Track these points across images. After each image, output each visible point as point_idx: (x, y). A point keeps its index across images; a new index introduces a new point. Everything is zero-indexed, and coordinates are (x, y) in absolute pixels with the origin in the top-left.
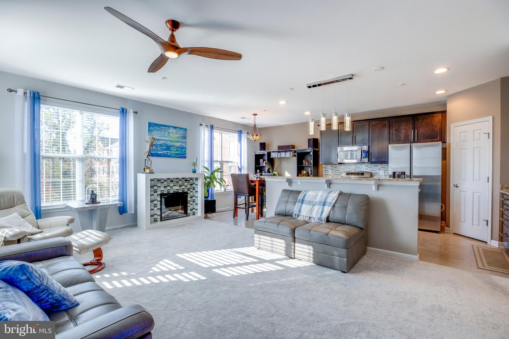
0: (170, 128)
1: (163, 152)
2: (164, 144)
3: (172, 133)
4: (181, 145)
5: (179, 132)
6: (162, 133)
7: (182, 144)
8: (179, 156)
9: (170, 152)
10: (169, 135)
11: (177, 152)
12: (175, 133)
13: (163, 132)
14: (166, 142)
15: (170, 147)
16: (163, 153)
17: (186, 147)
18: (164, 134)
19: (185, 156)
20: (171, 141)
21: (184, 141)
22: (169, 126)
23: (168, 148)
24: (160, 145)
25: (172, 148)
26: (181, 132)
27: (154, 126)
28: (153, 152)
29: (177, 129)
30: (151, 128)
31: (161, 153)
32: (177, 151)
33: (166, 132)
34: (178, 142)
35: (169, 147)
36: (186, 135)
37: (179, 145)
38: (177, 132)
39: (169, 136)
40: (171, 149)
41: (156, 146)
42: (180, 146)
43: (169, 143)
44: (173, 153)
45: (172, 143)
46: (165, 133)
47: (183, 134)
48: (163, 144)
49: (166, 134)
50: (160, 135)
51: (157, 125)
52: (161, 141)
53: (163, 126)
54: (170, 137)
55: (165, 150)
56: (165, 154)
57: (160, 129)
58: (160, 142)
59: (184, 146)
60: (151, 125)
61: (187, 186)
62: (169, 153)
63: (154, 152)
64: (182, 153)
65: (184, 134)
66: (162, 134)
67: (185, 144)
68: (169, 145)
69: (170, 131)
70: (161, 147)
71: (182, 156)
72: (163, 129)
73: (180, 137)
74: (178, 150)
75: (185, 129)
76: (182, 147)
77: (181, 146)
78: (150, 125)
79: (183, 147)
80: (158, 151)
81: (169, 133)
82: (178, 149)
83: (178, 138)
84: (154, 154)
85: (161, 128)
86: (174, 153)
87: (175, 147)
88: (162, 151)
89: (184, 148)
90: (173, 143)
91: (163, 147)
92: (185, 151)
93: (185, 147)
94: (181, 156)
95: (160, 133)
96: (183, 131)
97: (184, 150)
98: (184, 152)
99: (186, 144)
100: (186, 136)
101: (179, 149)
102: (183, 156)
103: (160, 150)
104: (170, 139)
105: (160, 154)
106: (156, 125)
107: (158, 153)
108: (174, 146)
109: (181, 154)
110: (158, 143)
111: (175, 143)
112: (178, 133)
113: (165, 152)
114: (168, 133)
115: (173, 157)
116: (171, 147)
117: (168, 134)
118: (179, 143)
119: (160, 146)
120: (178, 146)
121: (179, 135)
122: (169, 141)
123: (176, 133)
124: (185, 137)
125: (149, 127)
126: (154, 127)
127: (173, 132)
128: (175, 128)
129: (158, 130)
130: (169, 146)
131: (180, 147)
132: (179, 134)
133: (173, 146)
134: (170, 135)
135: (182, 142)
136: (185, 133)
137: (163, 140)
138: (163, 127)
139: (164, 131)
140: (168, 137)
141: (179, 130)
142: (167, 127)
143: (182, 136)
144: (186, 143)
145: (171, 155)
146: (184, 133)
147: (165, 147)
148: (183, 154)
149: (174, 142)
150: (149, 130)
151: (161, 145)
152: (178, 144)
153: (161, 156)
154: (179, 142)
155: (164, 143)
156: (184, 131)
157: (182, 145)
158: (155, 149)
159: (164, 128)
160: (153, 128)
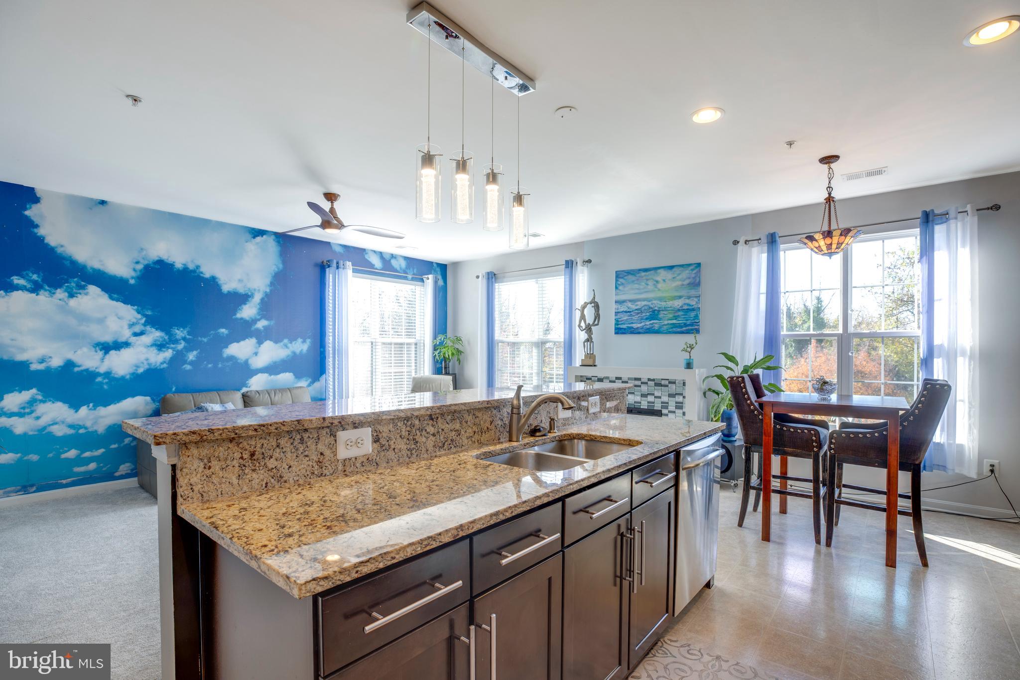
0: (659, 271)
1: (643, 324)
2: (646, 308)
3: (662, 281)
4: (685, 304)
5: (679, 274)
6: (640, 285)
7: (687, 301)
8: (679, 330)
9: (658, 321)
10: (656, 287)
11: (674, 321)
12: (669, 280)
13: (643, 284)
14: (650, 303)
15: (659, 311)
16: (643, 326)
17: (700, 306)
18: (645, 288)
19: (696, 327)
20: (661, 299)
21: (693, 292)
22: (656, 269)
23: (654, 314)
24: (636, 311)
25: (664, 314)
26: (686, 273)
27: (626, 276)
28: (624, 326)
29: (674, 269)
30: (621, 280)
31: (639, 325)
32: (676, 318)
33: (650, 283)
34: (677, 299)
35: (656, 312)
36: (700, 277)
37: (680, 305)
38: (676, 275)
39: (657, 289)
40: (661, 316)
41: (629, 314)
42: (682, 307)
43: (657, 305)
44: (665, 325)
45: (663, 304)
46: (647, 285)
47: (689, 278)
48: (643, 308)
49: (649, 287)
50: (637, 291)
51: (632, 273)
52: (639, 303)
53: (644, 272)
54: (659, 290)
55: (647, 319)
56: (648, 327)
57: (638, 280)
58: (637, 305)
59: (692, 306)
60: (621, 276)
61: (660, 397)
62: (656, 324)
63: (626, 325)
64: (688, 322)
65: (693, 278)
66: (642, 287)
67: (696, 300)
68: (656, 308)
69: (659, 279)
70: (639, 315)
71: (687, 328)
72: (644, 278)
73: (683, 285)
74: (678, 316)
75: (695, 265)
76: (688, 309)
77: (686, 307)
78: (619, 275)
79: (691, 308)
80: (632, 323)
81: (657, 282)
82: (676, 314)
83: (677, 288)
84: (625, 329)
85: (639, 277)
86: (668, 324)
87: (670, 311)
88: (641, 323)
89: (693, 310)
90: (666, 301)
91: (644, 315)
92: (696, 316)
93: (696, 306)
94: (684, 328)
95: (636, 286)
96: (691, 272)
97: (693, 314)
98: (693, 320)
99: (699, 300)
100: (698, 281)
101: (680, 313)
102: (690, 328)
103: (637, 320)
104: (659, 294)
105: (638, 328)
106: (629, 273)
107: (632, 328)
108: (668, 309)
109: (686, 325)
110: (634, 307)
111: (671, 302)
112: (678, 277)
113: (648, 323)
114: (655, 282)
115: (665, 332)
116: (662, 311)
117: (654, 284)
118: (680, 300)
119: (638, 313)
120: (679, 307)
121: (680, 283)
122: (655, 299)
123: (674, 278)
124: (695, 284)
125: (616, 281)
126: (626, 278)
127: (664, 278)
128: (671, 268)
129: (633, 282)
130: (656, 310)
131: (684, 308)
132: (680, 280)
133: (665, 309)
134: (659, 286)
135: (689, 298)
136: (695, 273)
137: (644, 300)
138: (643, 274)
139: (646, 281)
140: (654, 291)
141: (678, 272)
142: (652, 272)
143: (687, 282)
144: (699, 296)
145: (660, 328)
146: (693, 276)
147: (648, 314)
148: (692, 325)
149: (669, 299)
150: (617, 286)
151: (640, 311)
152: (678, 303)
153: (639, 333)
154: (680, 297)
155: (646, 305)
156: (692, 270)
157: (688, 305)
158: (627, 319)
159: (645, 276)
160: (624, 279)
